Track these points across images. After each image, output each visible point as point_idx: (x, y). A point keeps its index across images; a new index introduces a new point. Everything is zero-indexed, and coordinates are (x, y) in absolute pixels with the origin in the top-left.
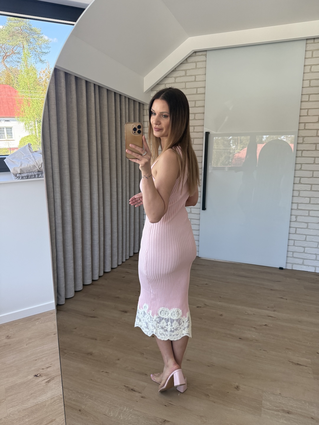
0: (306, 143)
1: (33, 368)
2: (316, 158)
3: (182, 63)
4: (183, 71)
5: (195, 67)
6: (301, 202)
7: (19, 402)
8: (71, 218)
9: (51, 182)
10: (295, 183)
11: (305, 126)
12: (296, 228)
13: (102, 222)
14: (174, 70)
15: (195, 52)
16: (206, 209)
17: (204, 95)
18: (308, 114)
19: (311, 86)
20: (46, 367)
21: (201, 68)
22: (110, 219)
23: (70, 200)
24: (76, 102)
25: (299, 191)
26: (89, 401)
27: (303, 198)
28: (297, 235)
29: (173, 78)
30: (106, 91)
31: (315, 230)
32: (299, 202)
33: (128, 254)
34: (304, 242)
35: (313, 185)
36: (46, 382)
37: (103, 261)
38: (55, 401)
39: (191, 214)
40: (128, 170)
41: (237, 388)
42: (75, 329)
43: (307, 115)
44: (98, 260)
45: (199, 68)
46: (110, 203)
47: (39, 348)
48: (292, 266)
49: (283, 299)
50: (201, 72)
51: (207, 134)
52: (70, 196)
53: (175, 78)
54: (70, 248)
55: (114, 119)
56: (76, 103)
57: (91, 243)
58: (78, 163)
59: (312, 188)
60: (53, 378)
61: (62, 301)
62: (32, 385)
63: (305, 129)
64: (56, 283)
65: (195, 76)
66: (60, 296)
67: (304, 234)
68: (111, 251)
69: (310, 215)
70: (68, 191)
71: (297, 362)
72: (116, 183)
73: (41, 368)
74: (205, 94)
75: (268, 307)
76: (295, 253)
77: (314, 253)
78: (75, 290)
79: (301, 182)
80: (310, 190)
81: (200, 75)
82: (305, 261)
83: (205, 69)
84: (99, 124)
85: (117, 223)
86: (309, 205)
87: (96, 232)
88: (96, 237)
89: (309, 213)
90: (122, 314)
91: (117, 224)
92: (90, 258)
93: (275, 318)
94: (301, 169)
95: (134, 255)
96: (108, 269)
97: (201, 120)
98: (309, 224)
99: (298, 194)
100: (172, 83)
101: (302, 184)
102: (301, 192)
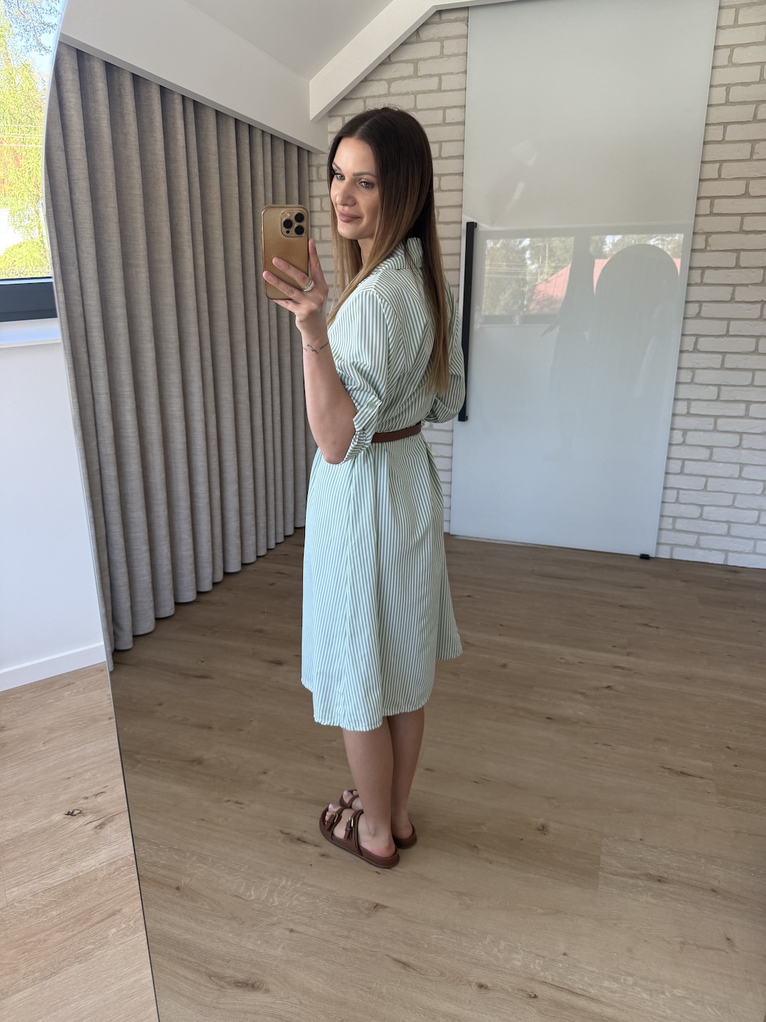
0: (713, 249)
1: (62, 798)
2: (737, 288)
3: (405, 43)
4: (409, 64)
5: (438, 54)
6: (696, 398)
7: (33, 874)
8: (138, 442)
9: (83, 350)
10: (684, 349)
11: (712, 205)
12: (684, 460)
13: (214, 452)
14: (387, 61)
15: (440, 12)
16: (469, 418)
17: (463, 127)
18: (720, 175)
19: (731, 100)
20: (93, 793)
21: (456, 55)
22: (235, 445)
23: (133, 396)
24: (137, 143)
25: (693, 369)
26: (200, 867)
27: (703, 387)
28: (685, 477)
29: (384, 83)
30: (214, 114)
31: (728, 465)
32: (692, 398)
33: (280, 529)
34: (701, 493)
35: (728, 356)
36: (96, 827)
37: (221, 547)
38: (117, 869)
39: (432, 432)
40: (274, 322)
41: (543, 829)
42: (160, 705)
43: (717, 177)
44: (210, 544)
45: (449, 56)
46: (232, 405)
47: (74, 750)
48: (672, 550)
49: (650, 626)
50: (454, 65)
51: (471, 227)
52: (132, 386)
53: (390, 82)
54: (137, 514)
55: (237, 188)
56: (137, 147)
57: (189, 503)
58: (150, 302)
59: (725, 363)
60: (111, 819)
61: (126, 642)
62: (63, 836)
63: (712, 214)
64: (109, 600)
65: (440, 76)
66: (121, 629)
67: (701, 474)
68: (238, 522)
69: (719, 428)
70: (126, 373)
71: (680, 769)
72: (245, 355)
73: (83, 796)
74: (463, 123)
75: (614, 646)
76: (679, 520)
77: (724, 520)
78: (155, 615)
79: (699, 347)
80: (719, 366)
81: (452, 73)
82: (702, 538)
83: (464, 57)
84: (197, 202)
85: (251, 455)
86: (717, 403)
87: (201, 477)
88: (202, 490)
89: (715, 423)
90: (270, 668)
91: (251, 459)
92: (190, 540)
93: (630, 670)
94: (698, 316)
95: (295, 532)
96: (234, 566)
97: (456, 193)
98: (715, 450)
99: (690, 377)
100: (380, 96)
101: (700, 352)
102: (698, 372)
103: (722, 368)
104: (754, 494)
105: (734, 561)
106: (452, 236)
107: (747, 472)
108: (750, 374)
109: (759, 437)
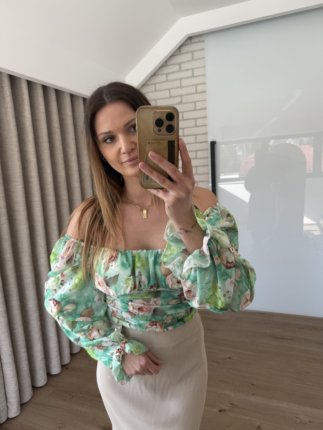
3: (173, 56)
4: (176, 65)
5: (191, 58)
14: (165, 64)
15: (190, 39)
17: (205, 93)
21: (200, 59)
29: (164, 76)
30: (69, 96)
45: (197, 59)
50: (197, 64)
51: (213, 144)
53: (167, 75)
65: (192, 70)
81: (199, 68)
83: (203, 59)
97: (204, 127)
100: (163, 82)
106: (204, 149)
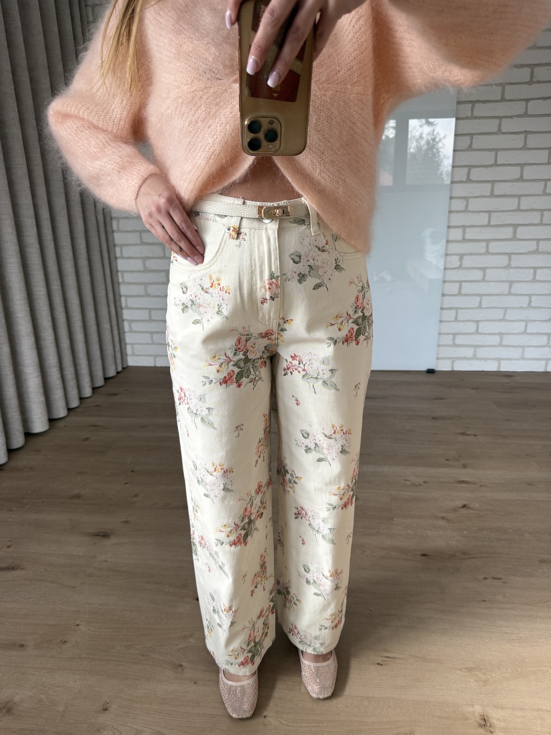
2: (504, 120)
6: (470, 224)
12: (461, 282)
25: (466, 198)
27: (476, 214)
31: (498, 283)
32: (467, 225)
34: (477, 310)
35: (496, 184)
48: (453, 363)
49: (468, 435)
59: (494, 190)
67: (476, 293)
69: (491, 250)
76: (458, 337)
77: (497, 332)
79: (472, 178)
80: (489, 194)
82: (478, 350)
89: (487, 247)
94: (470, 148)
98: (487, 271)
99: (464, 205)
101: (472, 181)
102: (471, 200)
103: (492, 195)
104: (522, 308)
105: (506, 367)
107: (516, 288)
108: (516, 200)
109: (524, 256)
